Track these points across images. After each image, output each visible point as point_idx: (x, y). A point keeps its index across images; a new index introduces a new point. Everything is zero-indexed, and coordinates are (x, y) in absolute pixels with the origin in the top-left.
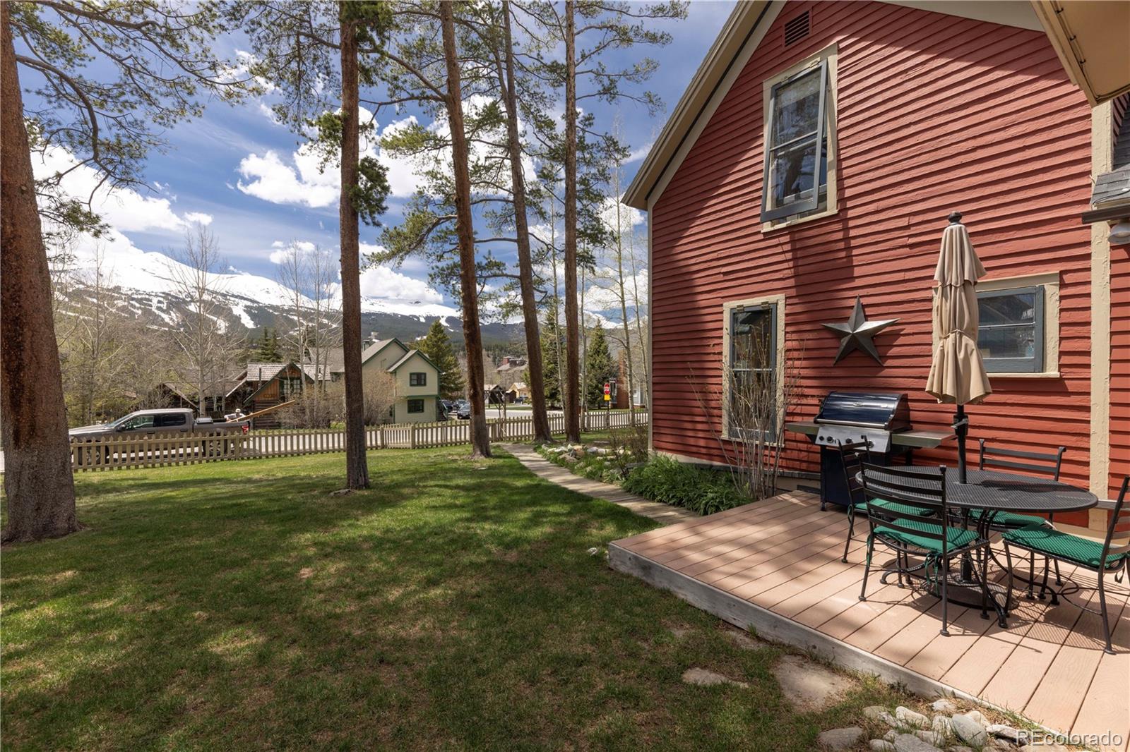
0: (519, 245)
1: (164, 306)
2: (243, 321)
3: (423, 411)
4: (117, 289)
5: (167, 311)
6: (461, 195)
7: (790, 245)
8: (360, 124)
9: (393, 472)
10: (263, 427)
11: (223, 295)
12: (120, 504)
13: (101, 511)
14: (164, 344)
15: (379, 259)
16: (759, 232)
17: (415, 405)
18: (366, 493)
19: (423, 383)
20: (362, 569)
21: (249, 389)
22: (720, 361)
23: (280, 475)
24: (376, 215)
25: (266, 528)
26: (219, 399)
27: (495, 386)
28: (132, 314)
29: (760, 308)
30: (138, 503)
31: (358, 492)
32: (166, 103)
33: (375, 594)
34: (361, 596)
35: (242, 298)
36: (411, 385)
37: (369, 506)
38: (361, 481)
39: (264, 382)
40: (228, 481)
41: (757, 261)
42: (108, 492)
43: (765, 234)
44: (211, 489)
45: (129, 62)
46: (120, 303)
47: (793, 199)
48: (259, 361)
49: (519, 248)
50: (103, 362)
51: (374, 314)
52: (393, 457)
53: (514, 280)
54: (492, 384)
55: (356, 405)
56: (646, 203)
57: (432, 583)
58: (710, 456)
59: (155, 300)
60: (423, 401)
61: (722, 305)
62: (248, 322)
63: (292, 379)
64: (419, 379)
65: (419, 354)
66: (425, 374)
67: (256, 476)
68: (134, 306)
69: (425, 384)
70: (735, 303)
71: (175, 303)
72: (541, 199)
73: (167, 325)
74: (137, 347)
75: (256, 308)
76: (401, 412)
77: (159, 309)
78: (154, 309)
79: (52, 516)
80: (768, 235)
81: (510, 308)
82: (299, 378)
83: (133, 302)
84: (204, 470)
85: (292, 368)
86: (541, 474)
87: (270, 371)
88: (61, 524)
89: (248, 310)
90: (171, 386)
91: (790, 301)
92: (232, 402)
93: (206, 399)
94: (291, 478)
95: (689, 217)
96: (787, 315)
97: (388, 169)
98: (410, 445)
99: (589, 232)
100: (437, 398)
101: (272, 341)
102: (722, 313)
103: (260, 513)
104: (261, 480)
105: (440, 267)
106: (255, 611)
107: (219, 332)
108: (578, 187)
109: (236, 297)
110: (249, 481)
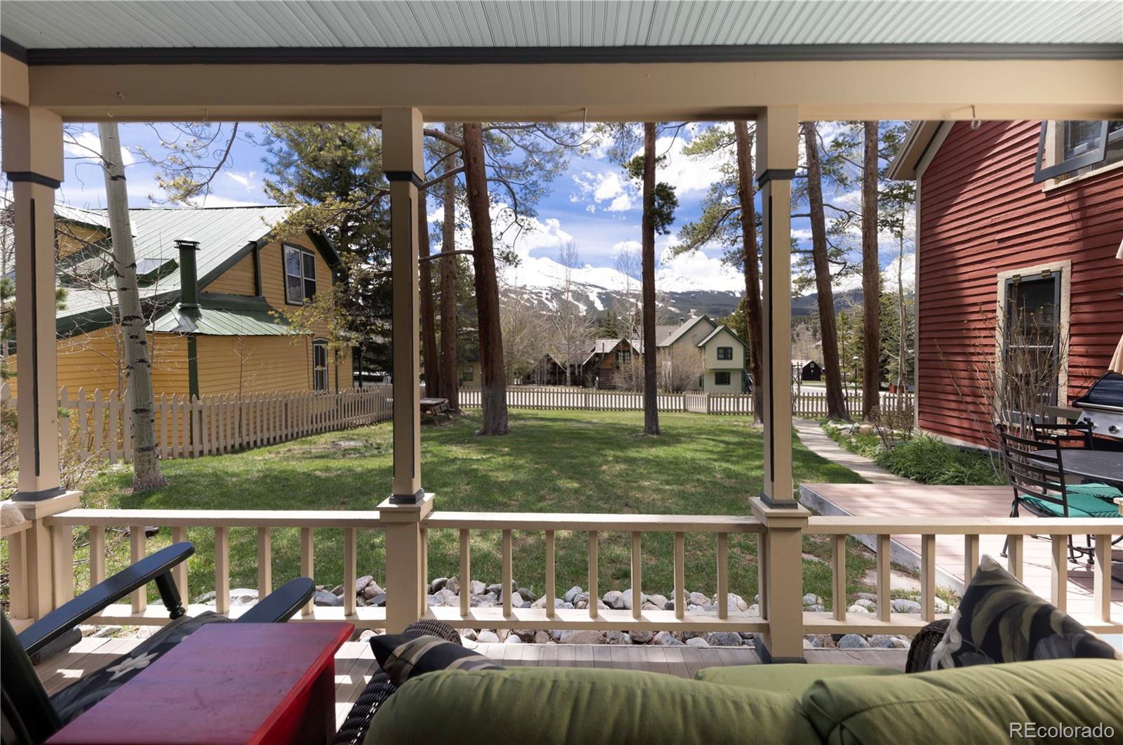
0: (812, 219)
1: (549, 297)
2: (596, 305)
3: (729, 383)
4: (524, 287)
5: (550, 301)
6: (744, 188)
7: (1077, 203)
8: (656, 157)
9: (683, 428)
10: (605, 389)
11: (583, 285)
12: (525, 425)
13: (518, 428)
14: (548, 326)
15: (677, 251)
16: (1040, 192)
17: (722, 378)
18: (655, 437)
19: (729, 356)
20: (634, 471)
21: (597, 359)
22: (993, 337)
23: (608, 421)
24: (666, 226)
25: (592, 446)
26: (579, 366)
27: (809, 362)
28: (532, 303)
29: (1041, 278)
30: (533, 426)
31: (650, 436)
32: (549, 166)
33: (635, 482)
34: (627, 481)
35: (596, 286)
36: (719, 359)
37: (653, 444)
38: (654, 429)
39: (606, 354)
40: (579, 421)
41: (1037, 224)
42: (520, 419)
43: (1047, 193)
44: (569, 424)
45: (530, 148)
46: (526, 296)
47: (1085, 149)
48: (604, 337)
49: (812, 222)
50: (518, 339)
51: (693, 292)
52: (689, 419)
53: (807, 255)
54: (807, 358)
55: (650, 372)
56: (915, 173)
57: (667, 483)
58: (976, 439)
59: (544, 292)
60: (729, 374)
61: (996, 276)
62: (599, 306)
63: (624, 352)
64: (726, 353)
65: (726, 329)
66: (731, 349)
67: (595, 421)
68: (533, 298)
69: (731, 358)
70: (1010, 273)
71: (556, 294)
72: (841, 165)
73: (550, 311)
74: (535, 328)
75: (604, 294)
76: (709, 382)
77: (547, 299)
78: (544, 299)
79: (499, 424)
80: (1051, 194)
81: (805, 282)
82: (629, 351)
83: (533, 295)
84: (567, 414)
85: (624, 343)
86: (805, 443)
87: (609, 345)
88: (502, 429)
89: (599, 296)
90: (552, 356)
91: (1077, 268)
92: (587, 369)
93: (571, 366)
94: (614, 424)
95: (960, 183)
96: (1073, 284)
97: (675, 188)
98: (706, 411)
99: (895, 192)
100: (743, 372)
101: (612, 322)
102: (996, 284)
103: (591, 438)
104: (597, 423)
105: (732, 251)
106: (577, 476)
107: (581, 314)
108: (881, 146)
109: (592, 286)
110: (590, 423)
